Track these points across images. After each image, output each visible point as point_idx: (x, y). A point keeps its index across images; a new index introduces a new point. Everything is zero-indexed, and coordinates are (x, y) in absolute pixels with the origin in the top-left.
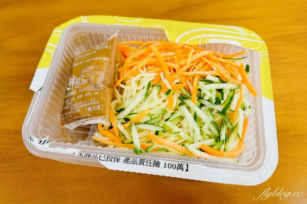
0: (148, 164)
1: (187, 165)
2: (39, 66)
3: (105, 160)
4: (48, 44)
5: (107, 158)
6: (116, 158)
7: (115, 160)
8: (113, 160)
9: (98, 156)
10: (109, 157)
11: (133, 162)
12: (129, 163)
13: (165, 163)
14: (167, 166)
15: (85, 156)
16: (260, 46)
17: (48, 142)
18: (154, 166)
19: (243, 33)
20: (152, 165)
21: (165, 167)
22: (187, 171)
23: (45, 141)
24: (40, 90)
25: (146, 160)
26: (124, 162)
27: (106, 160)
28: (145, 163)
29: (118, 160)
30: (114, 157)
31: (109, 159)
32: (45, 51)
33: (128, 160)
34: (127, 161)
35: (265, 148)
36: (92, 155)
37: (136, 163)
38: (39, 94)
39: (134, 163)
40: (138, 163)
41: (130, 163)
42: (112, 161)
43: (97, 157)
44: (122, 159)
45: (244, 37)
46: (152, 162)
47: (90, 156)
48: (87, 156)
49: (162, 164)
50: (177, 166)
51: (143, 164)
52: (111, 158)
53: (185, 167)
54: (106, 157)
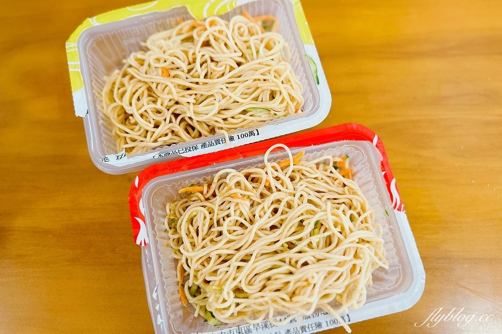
1: (257, 130)
2: (73, 90)
3: (184, 152)
5: (186, 150)
7: (194, 149)
8: (191, 149)
9: (177, 151)
13: (238, 135)
15: (165, 155)
17: (125, 156)
21: (239, 138)
22: (258, 134)
23: (122, 155)
24: (87, 113)
25: (221, 139)
26: (202, 147)
28: (221, 142)
29: (196, 148)
30: (191, 147)
31: (188, 149)
32: (70, 72)
34: (204, 146)
36: (171, 152)
37: (213, 144)
38: (89, 118)
39: (211, 145)
40: (215, 144)
41: (208, 146)
42: (191, 151)
44: (199, 146)
47: (169, 154)
48: (167, 154)
49: (236, 138)
50: (249, 134)
51: (219, 143)
53: (255, 132)
54: (184, 149)
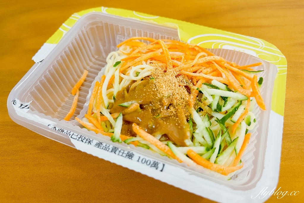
0: (121, 154)
1: (164, 165)
2: (48, 41)
3: (76, 139)
4: (64, 24)
5: (79, 138)
6: (88, 140)
7: (87, 141)
8: (84, 141)
10: (81, 137)
11: (105, 147)
12: (100, 148)
13: (140, 157)
14: (140, 160)
15: (58, 130)
16: (280, 60)
17: (28, 108)
18: (127, 157)
19: (263, 45)
20: (124, 155)
21: (138, 161)
22: (162, 171)
23: (26, 106)
24: (41, 62)
26: (96, 145)
27: (78, 139)
28: (117, 152)
29: (89, 142)
30: (87, 139)
31: (81, 138)
32: (58, 30)
33: (101, 145)
34: (99, 145)
35: (263, 168)
36: (65, 131)
37: (108, 149)
38: (38, 65)
39: (106, 149)
40: (110, 150)
41: (102, 148)
42: (82, 141)
43: (70, 134)
44: (95, 142)
45: (262, 49)
46: (126, 152)
47: (63, 131)
48: (61, 131)
49: (135, 158)
50: (152, 163)
51: (115, 153)
52: (83, 138)
53: (160, 166)
54: (79, 136)
